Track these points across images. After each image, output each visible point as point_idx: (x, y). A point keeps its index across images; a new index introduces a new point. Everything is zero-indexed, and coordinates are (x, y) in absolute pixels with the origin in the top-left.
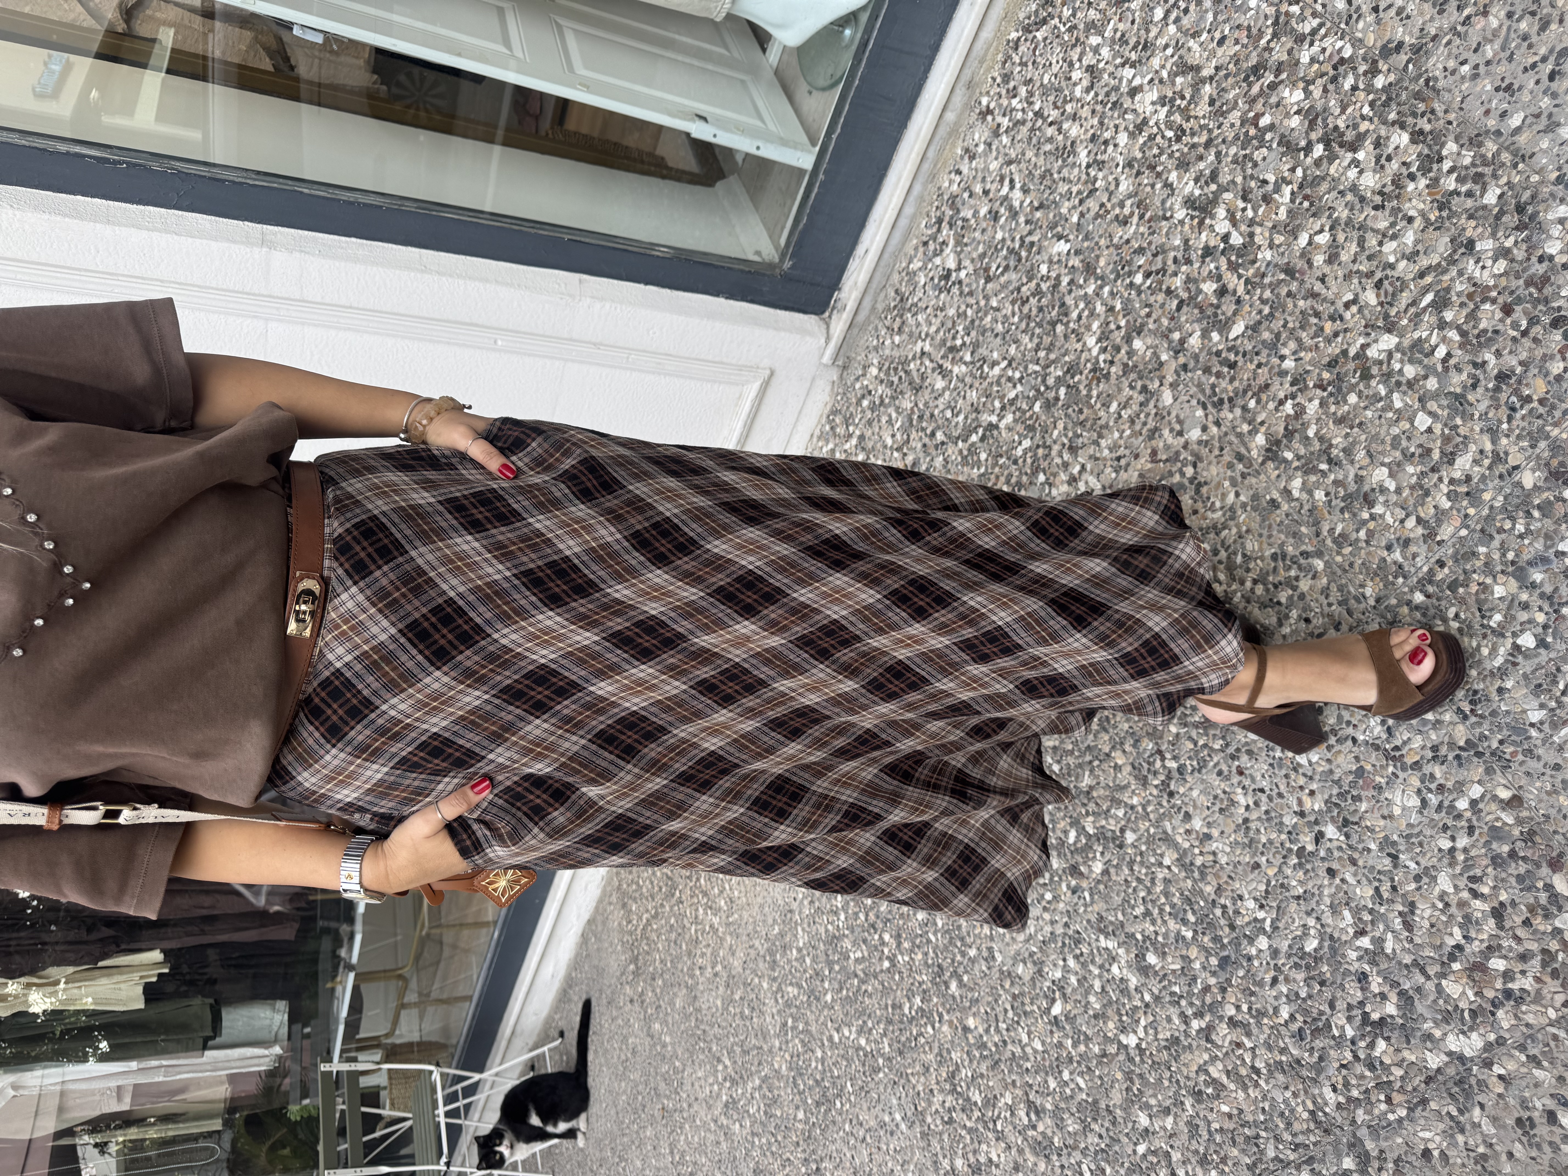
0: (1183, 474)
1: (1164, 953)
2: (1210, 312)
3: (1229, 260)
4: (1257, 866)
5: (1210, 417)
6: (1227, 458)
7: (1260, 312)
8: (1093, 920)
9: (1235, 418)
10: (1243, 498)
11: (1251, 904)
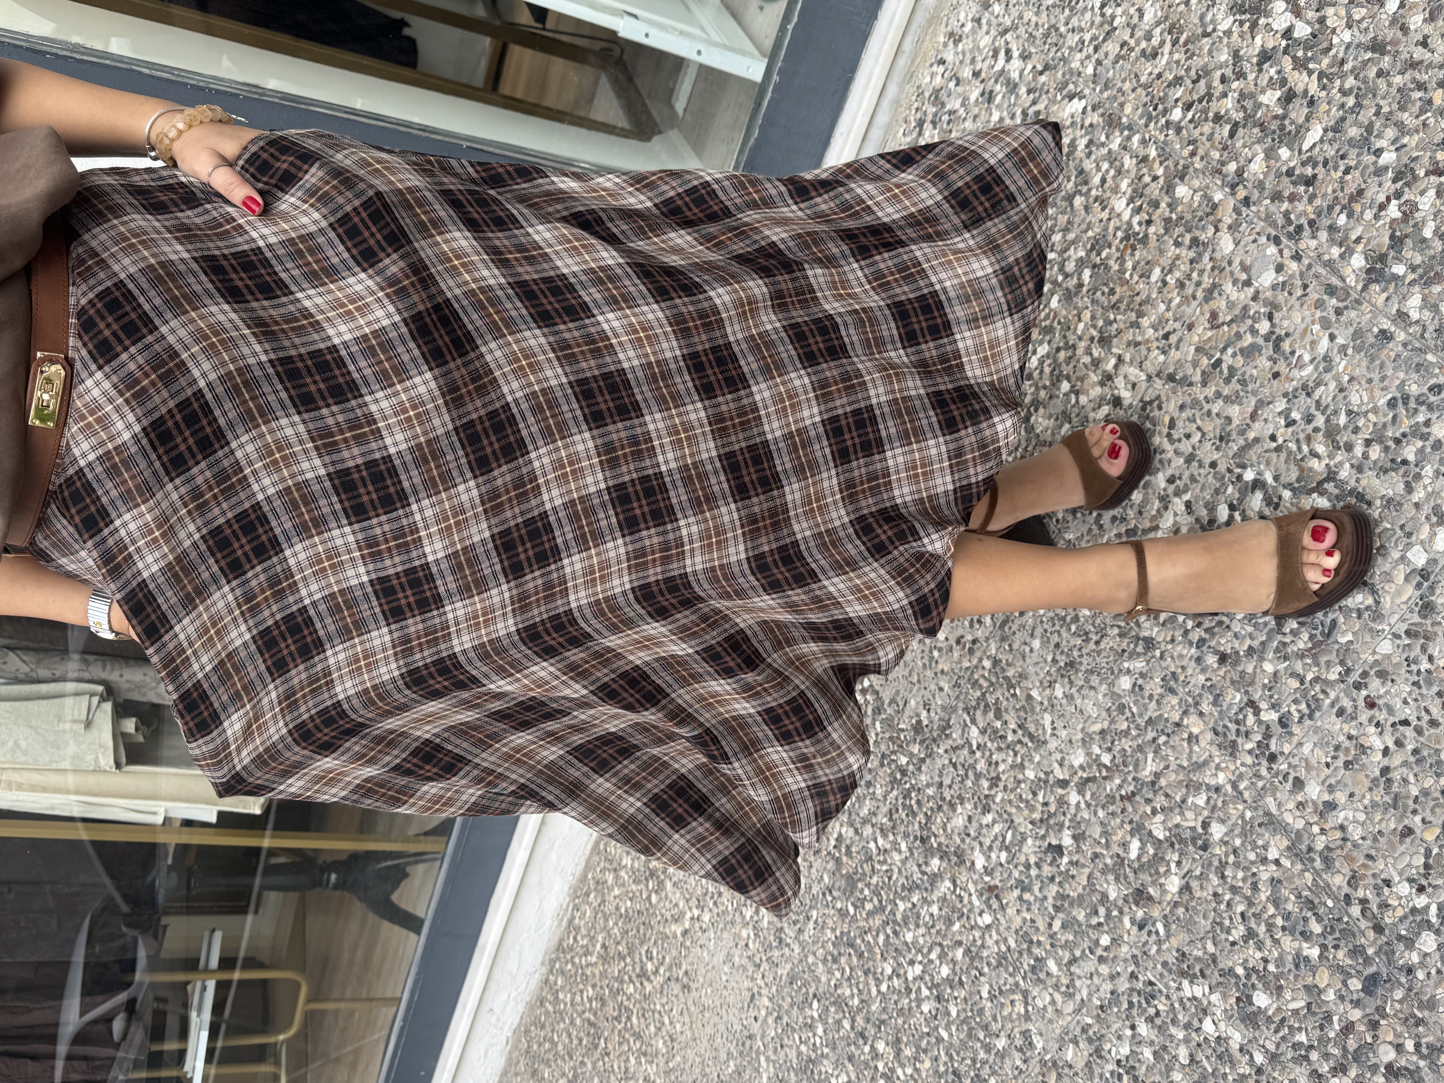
0: (1254, 332)
1: (1280, 988)
2: (1274, 125)
3: (1295, 58)
4: (1408, 832)
5: (1287, 253)
6: (1314, 296)
7: (1342, 106)
8: (1171, 960)
9: (1320, 245)
10: (1340, 340)
11: (1404, 889)
